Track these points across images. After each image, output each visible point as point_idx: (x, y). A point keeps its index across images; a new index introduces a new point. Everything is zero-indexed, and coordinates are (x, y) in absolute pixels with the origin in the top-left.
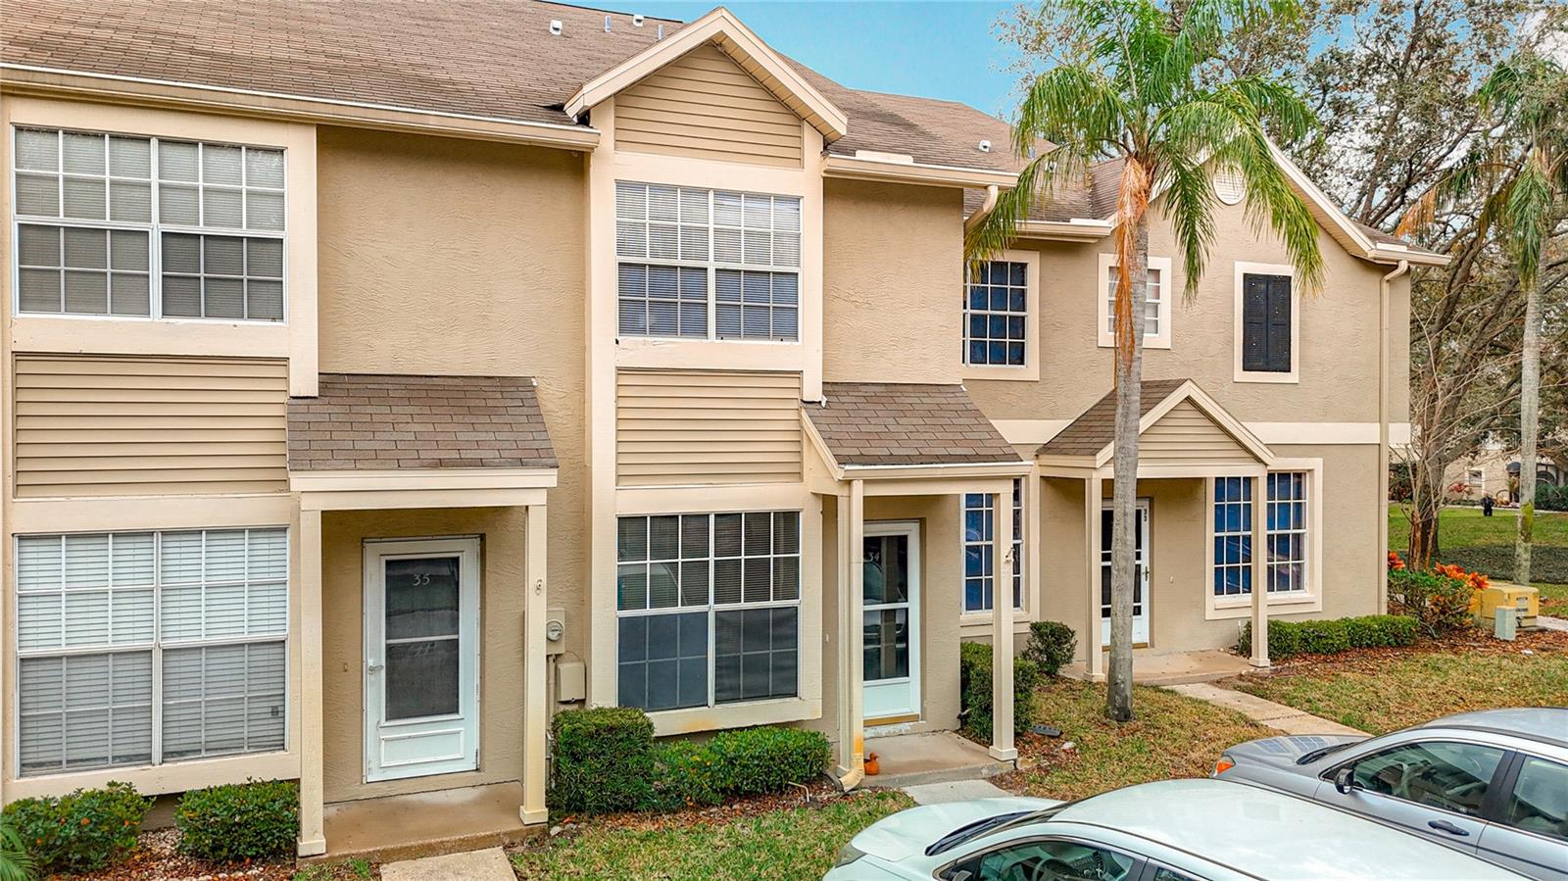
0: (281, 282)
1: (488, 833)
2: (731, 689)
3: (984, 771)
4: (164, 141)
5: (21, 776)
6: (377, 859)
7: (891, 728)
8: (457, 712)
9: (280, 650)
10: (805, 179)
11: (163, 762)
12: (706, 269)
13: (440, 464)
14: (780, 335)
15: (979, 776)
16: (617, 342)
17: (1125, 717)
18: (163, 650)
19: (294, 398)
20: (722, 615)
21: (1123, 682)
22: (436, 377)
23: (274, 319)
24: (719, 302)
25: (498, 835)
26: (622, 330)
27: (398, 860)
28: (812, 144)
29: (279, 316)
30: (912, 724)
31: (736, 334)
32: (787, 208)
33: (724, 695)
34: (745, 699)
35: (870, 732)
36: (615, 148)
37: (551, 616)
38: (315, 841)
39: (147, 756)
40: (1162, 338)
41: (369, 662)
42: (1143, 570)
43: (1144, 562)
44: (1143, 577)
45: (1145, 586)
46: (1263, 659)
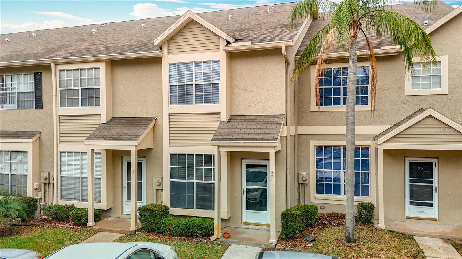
0: (100, 97)
1: (123, 230)
2: (201, 205)
4: (81, 69)
5: (61, 200)
6: (101, 230)
7: (259, 227)
8: (142, 200)
9: (100, 180)
10: (221, 55)
11: (82, 201)
12: (193, 85)
13: (114, 139)
14: (214, 102)
15: (261, 247)
16: (169, 107)
17: (349, 241)
18: (82, 178)
19: (103, 123)
20: (198, 184)
21: (348, 227)
22: (136, 117)
23: (99, 106)
24: (196, 94)
25: (124, 231)
26: (171, 104)
27: (105, 232)
28: (223, 44)
29: (99, 105)
30: (267, 227)
31: (201, 102)
32: (216, 64)
33: (198, 207)
34: (205, 209)
35: (252, 227)
36: (168, 54)
37: (158, 179)
38: (91, 223)
39: (79, 200)
40: (444, 90)
41: (124, 186)
42: (434, 188)
43: (435, 184)
44: (434, 191)
45: (435, 195)
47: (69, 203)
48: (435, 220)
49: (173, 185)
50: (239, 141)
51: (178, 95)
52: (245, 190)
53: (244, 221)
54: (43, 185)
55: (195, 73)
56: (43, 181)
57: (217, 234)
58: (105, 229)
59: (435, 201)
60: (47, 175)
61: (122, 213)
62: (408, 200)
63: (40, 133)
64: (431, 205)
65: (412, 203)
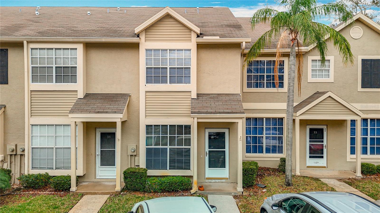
0: (76, 75)
1: (108, 192)
2: (173, 166)
3: (233, 194)
4: (56, 49)
5: (32, 169)
6: (85, 194)
7: (220, 180)
8: (115, 166)
10: (192, 45)
11: (55, 170)
12: (167, 68)
13: (98, 112)
14: (186, 83)
15: (231, 195)
16: (145, 85)
17: (289, 185)
18: (56, 148)
19: (79, 99)
20: (172, 149)
21: (288, 175)
22: (110, 94)
23: (75, 83)
24: (170, 75)
25: (110, 192)
26: (147, 83)
27: (89, 195)
28: (194, 36)
29: (76, 82)
30: (225, 180)
31: (174, 83)
32: (188, 52)
33: (171, 168)
34: (177, 169)
35: (213, 181)
36: (145, 42)
37: (132, 146)
38: (73, 188)
39: (53, 168)
40: (331, 79)
41: (97, 153)
42: (324, 146)
43: (325, 143)
44: (324, 148)
45: (325, 150)
46: (359, 174)
47: (43, 172)
48: (325, 167)
49: (149, 151)
50: (214, 114)
51: (153, 76)
52: (208, 153)
53: (207, 177)
54: (9, 156)
55: (169, 59)
56: (9, 153)
58: (90, 193)
59: (325, 155)
60: (14, 148)
61: (95, 178)
62: (308, 155)
63: (5, 107)
64: (322, 157)
65: (310, 157)
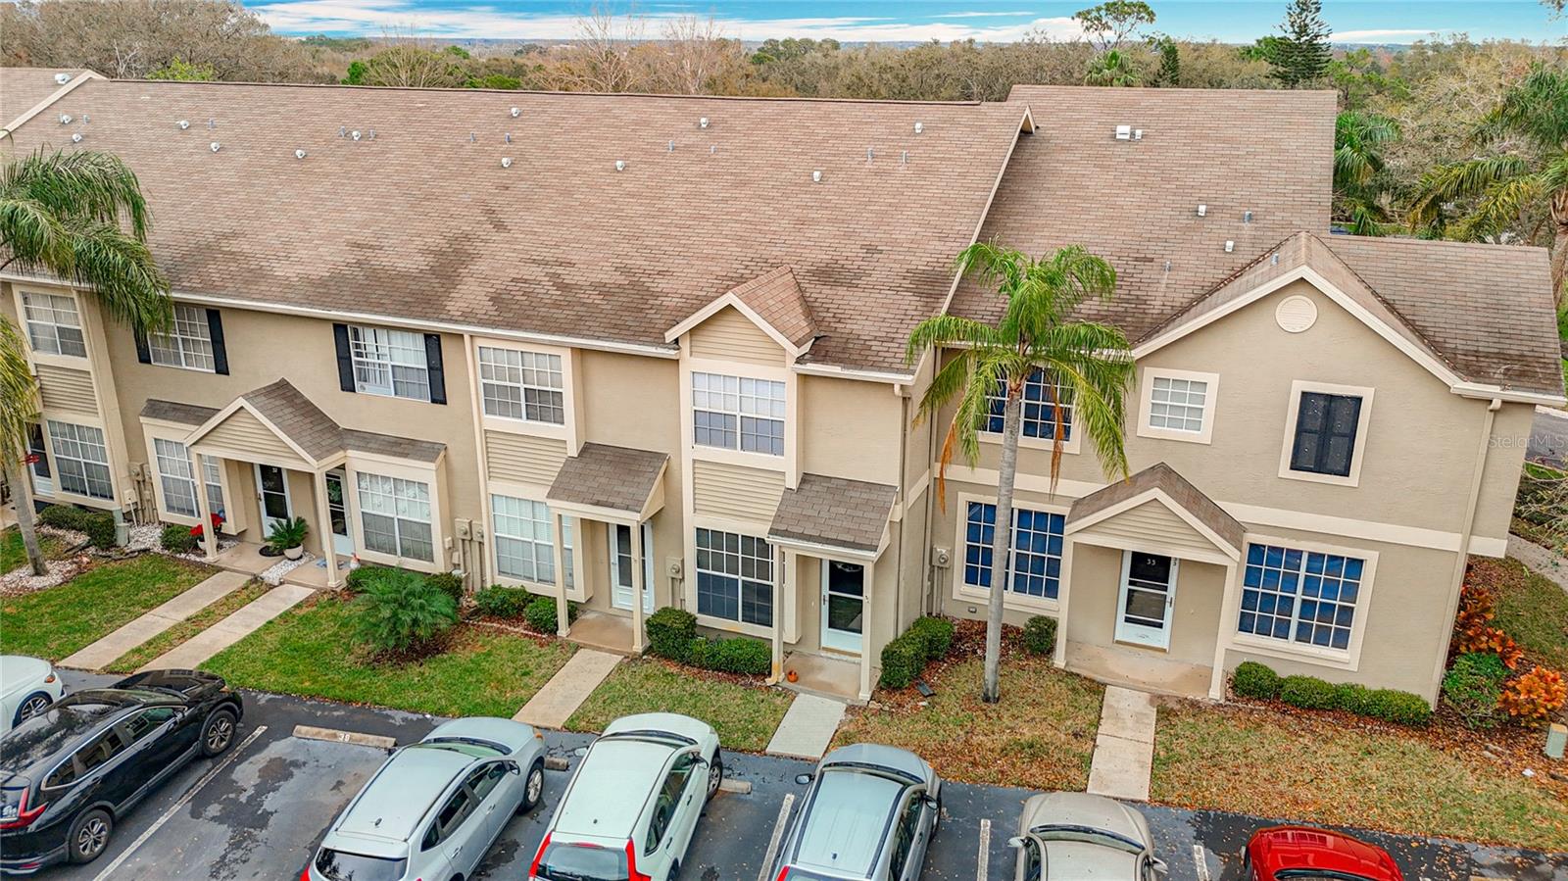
0: (562, 410)
1: (620, 647)
2: (750, 615)
3: (849, 701)
4: (523, 352)
5: (498, 576)
6: (582, 646)
7: (850, 658)
8: (645, 589)
9: (571, 552)
10: (787, 374)
11: (537, 582)
12: (735, 415)
14: (774, 452)
15: (845, 702)
16: (693, 446)
18: (535, 543)
19: (571, 457)
20: (746, 583)
23: (561, 424)
24: (742, 432)
25: (622, 650)
26: (696, 442)
27: (588, 649)
29: (562, 422)
31: (751, 448)
32: (778, 387)
33: (746, 618)
34: (757, 623)
35: (836, 656)
36: (691, 355)
37: (673, 561)
38: (563, 631)
39: (533, 579)
40: (1204, 435)
41: (612, 561)
42: (1168, 600)
43: (1171, 593)
44: (1167, 604)
45: (1169, 611)
46: (1216, 692)
47: (515, 583)
48: (1165, 650)
49: (703, 579)
50: (815, 542)
51: (709, 430)
52: (827, 598)
53: (823, 645)
54: (460, 542)
55: (741, 397)
56: (460, 536)
57: (777, 677)
58: (590, 645)
59: (1167, 621)
60: (467, 527)
61: (611, 607)
62: (1122, 614)
63: (446, 448)
64: (1160, 626)
65: (1128, 620)
